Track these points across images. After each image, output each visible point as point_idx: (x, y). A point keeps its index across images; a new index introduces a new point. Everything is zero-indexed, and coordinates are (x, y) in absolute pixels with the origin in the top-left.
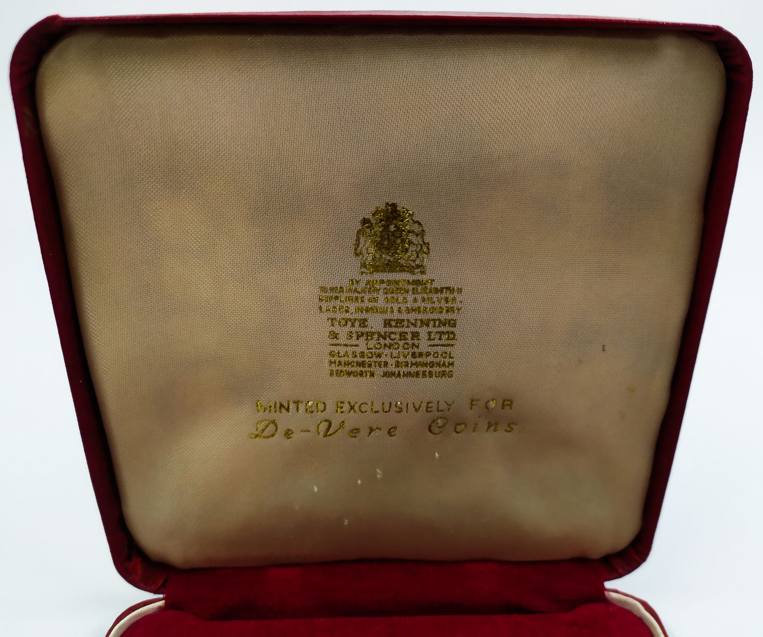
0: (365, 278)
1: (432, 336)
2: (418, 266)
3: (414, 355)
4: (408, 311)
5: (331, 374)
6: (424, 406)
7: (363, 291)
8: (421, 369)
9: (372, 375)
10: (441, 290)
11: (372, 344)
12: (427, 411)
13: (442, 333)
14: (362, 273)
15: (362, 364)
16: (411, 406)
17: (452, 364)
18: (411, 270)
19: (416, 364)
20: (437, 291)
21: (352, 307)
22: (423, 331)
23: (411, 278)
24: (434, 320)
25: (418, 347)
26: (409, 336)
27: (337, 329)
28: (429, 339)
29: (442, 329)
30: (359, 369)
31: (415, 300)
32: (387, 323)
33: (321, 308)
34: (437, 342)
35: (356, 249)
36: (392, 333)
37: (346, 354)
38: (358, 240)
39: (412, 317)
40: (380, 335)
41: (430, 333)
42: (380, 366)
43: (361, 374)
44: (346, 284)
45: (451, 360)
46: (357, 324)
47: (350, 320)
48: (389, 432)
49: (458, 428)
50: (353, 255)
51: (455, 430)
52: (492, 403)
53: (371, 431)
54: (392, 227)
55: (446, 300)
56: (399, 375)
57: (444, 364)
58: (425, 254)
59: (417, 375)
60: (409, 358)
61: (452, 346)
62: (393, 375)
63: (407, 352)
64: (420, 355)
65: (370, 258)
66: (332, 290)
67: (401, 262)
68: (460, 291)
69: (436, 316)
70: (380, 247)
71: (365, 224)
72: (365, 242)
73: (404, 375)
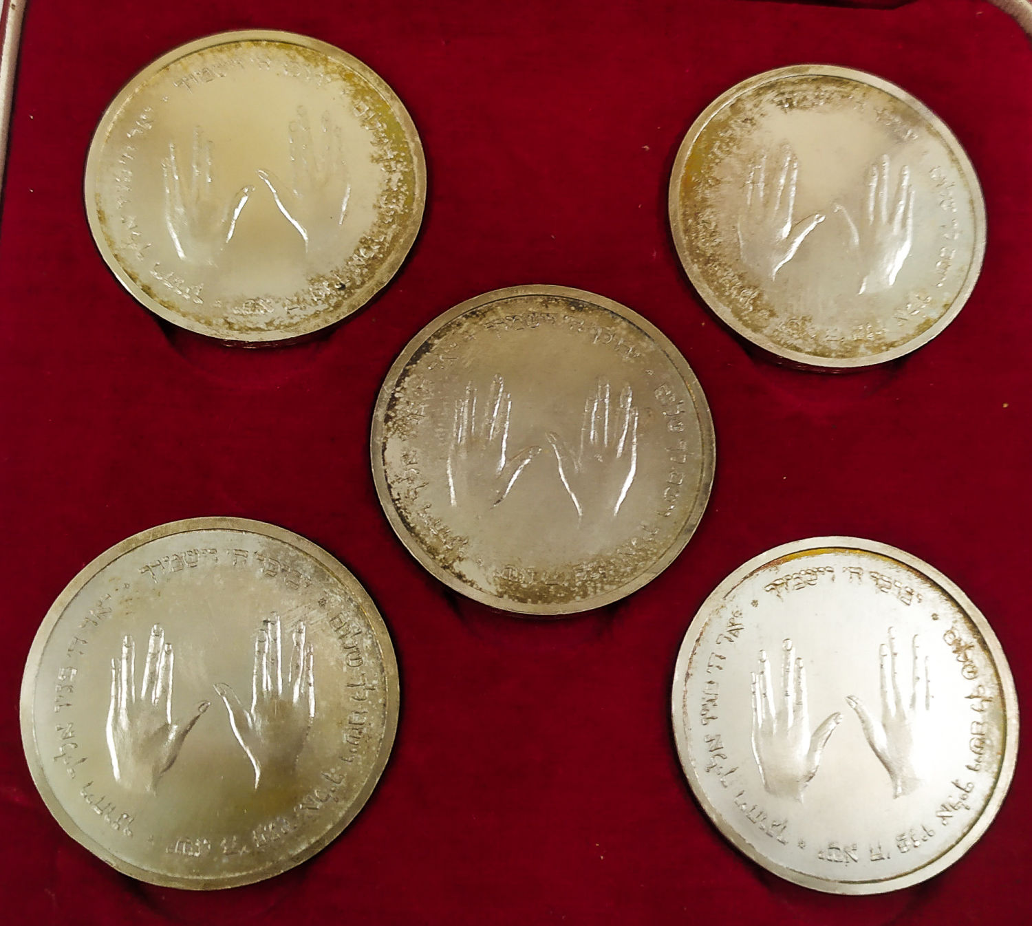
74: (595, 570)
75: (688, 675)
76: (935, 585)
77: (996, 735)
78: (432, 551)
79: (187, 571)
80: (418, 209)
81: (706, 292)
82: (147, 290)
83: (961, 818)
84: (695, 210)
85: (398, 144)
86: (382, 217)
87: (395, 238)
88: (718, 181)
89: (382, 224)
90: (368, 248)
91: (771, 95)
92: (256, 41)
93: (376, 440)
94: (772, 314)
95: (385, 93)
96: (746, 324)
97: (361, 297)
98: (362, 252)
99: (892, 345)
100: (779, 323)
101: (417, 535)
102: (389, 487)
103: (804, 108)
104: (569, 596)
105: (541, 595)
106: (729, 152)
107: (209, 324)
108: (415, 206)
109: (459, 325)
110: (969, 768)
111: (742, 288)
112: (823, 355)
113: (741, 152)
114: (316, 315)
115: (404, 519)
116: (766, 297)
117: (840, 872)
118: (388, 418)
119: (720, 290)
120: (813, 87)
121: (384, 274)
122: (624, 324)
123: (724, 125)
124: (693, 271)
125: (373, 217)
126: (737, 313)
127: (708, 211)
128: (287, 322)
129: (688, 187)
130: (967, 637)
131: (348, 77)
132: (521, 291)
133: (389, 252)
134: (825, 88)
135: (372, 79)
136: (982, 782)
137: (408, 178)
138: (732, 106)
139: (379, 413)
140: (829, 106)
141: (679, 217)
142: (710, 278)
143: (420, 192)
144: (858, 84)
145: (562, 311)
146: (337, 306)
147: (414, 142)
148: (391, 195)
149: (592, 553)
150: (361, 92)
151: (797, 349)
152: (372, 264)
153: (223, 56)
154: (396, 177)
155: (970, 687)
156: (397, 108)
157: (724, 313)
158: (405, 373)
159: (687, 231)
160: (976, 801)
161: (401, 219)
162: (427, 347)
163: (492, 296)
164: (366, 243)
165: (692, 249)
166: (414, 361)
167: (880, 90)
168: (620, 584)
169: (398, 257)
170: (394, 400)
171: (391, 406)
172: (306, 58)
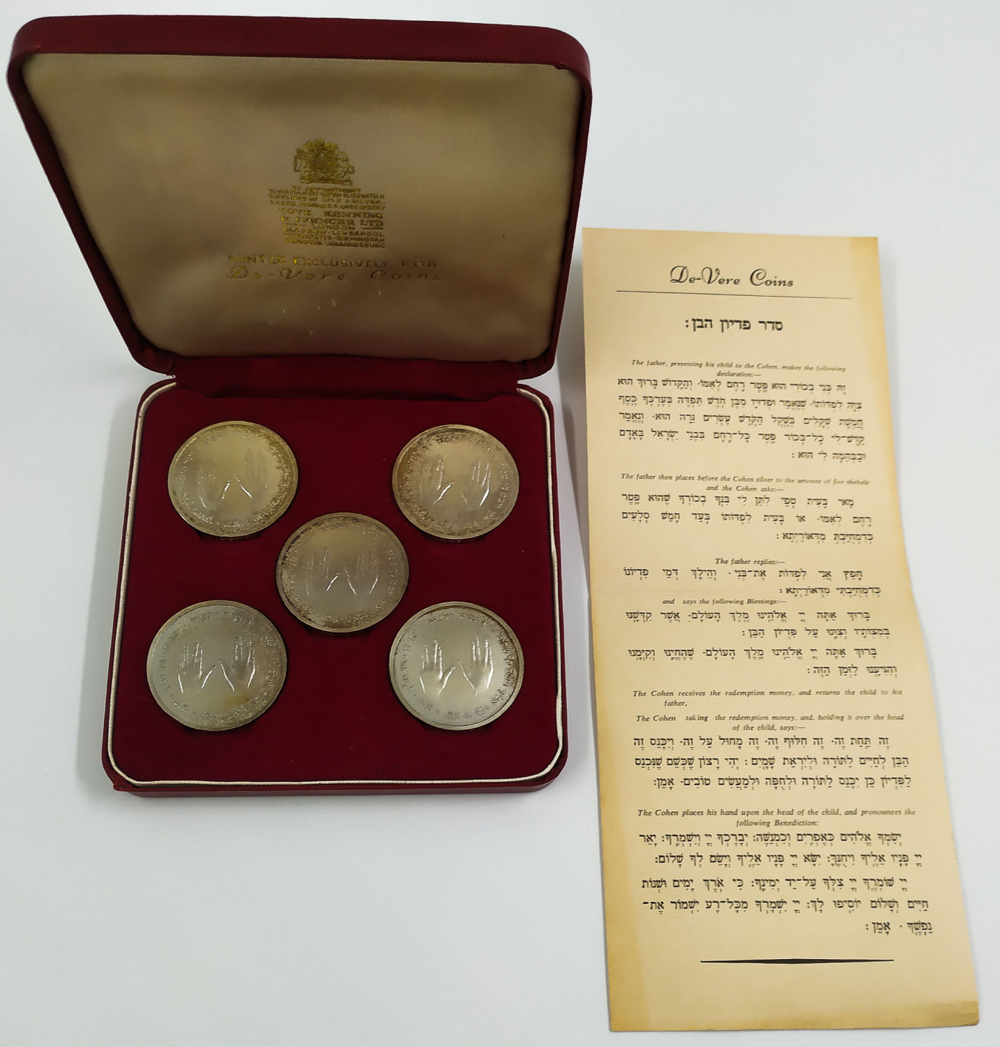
0: (305, 186)
1: (365, 223)
2: (347, 181)
3: (351, 233)
4: (341, 207)
5: (288, 241)
6: (364, 264)
7: (304, 193)
8: (359, 242)
9: (320, 244)
10: (368, 196)
11: (316, 225)
12: (367, 266)
13: (371, 222)
14: (303, 182)
16: (353, 263)
17: (383, 240)
18: (342, 183)
19: (354, 239)
20: (363, 196)
21: (297, 202)
22: (357, 220)
23: (342, 187)
24: (365, 214)
25: (354, 229)
26: (346, 222)
27: (286, 214)
28: (362, 224)
29: (373, 219)
30: (308, 239)
31: (348, 201)
32: (328, 214)
33: (272, 202)
34: (368, 226)
35: (295, 168)
36: (331, 220)
37: (297, 230)
38: (295, 161)
39: (347, 211)
40: (322, 220)
41: (362, 221)
42: (325, 239)
43: (311, 243)
44: (290, 189)
45: (382, 238)
46: (303, 213)
47: (297, 210)
48: (339, 278)
49: (395, 276)
50: (293, 171)
51: (393, 278)
52: (420, 264)
53: (324, 277)
54: (322, 155)
55: (372, 202)
56: (341, 245)
57: (376, 240)
58: (351, 173)
59: (356, 245)
60: (347, 235)
61: (382, 229)
62: (336, 244)
63: (345, 231)
64: (357, 234)
65: (307, 174)
66: (279, 192)
67: (333, 177)
68: (382, 197)
69: (366, 211)
70: (314, 168)
71: (300, 152)
72: (302, 163)
73: (346, 245)
74: (361, 616)
75: (396, 653)
76: (493, 619)
77: (515, 672)
78: (299, 611)
80: (295, 486)
81: (406, 513)
82: (192, 519)
83: (500, 702)
84: (402, 481)
85: (287, 462)
86: (281, 489)
87: (286, 497)
88: (412, 471)
89: (281, 492)
90: (276, 501)
91: (434, 437)
92: (232, 426)
93: (279, 571)
94: (432, 520)
95: (282, 443)
96: (422, 525)
97: (273, 519)
98: (273, 503)
99: (480, 530)
100: (435, 524)
101: (294, 605)
102: (283, 588)
103: (447, 441)
104: (351, 625)
105: (341, 626)
106: (416, 460)
107: (215, 531)
108: (293, 485)
109: (311, 529)
110: (504, 685)
111: (420, 511)
112: (452, 535)
113: (422, 459)
114: (256, 526)
115: (289, 600)
116: (430, 514)
118: (283, 563)
119: (412, 512)
120: (451, 433)
121: (282, 511)
122: (375, 526)
123: (415, 449)
124: (401, 505)
125: (277, 489)
126: (418, 520)
127: (407, 482)
128: (244, 529)
129: (400, 474)
130: (504, 638)
131: (268, 437)
132: (334, 515)
133: (283, 503)
134: (456, 433)
135: (277, 437)
136: (509, 690)
137: (291, 474)
138: (418, 442)
139: (280, 562)
140: (456, 441)
141: (396, 485)
142: (407, 507)
143: (295, 479)
144: (469, 432)
145: (350, 522)
146: (264, 523)
147: (293, 461)
148: (284, 481)
149: (360, 610)
150: (272, 443)
151: (442, 533)
152: (277, 507)
153: (220, 431)
154: (286, 474)
155: (505, 656)
156: (287, 448)
157: (413, 520)
158: (290, 547)
159: (399, 490)
160: (506, 696)
161: (288, 490)
162: (298, 537)
163: (323, 517)
164: (275, 499)
165: (401, 497)
166: (293, 542)
167: (478, 434)
168: (370, 621)
169: (287, 504)
170: (285, 557)
171: (284, 559)
172: (252, 431)
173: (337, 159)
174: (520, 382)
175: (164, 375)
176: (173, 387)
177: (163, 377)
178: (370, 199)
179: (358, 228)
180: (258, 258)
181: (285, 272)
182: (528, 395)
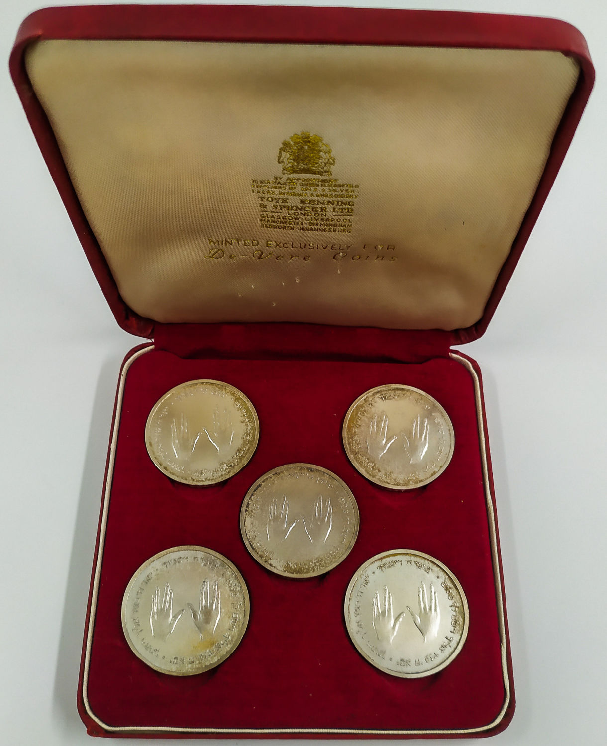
1: (336, 210)
2: (326, 172)
3: (322, 220)
4: (318, 196)
5: (262, 226)
6: (330, 247)
7: (285, 184)
9: (292, 229)
10: (343, 186)
11: (291, 212)
12: (332, 249)
13: (342, 209)
14: (284, 174)
15: (285, 223)
17: (351, 226)
18: (320, 173)
19: (324, 225)
20: (340, 186)
21: (277, 191)
22: (330, 208)
23: (321, 177)
25: (325, 216)
27: (265, 202)
28: (334, 212)
30: (282, 225)
31: (324, 190)
32: (302, 202)
33: (253, 191)
35: (278, 160)
37: (273, 217)
38: (280, 153)
40: (297, 208)
42: (297, 224)
43: (284, 228)
44: (272, 179)
45: (350, 224)
46: (280, 201)
48: (305, 259)
49: (355, 258)
50: (277, 162)
51: (353, 259)
52: (380, 247)
53: (292, 257)
54: (306, 147)
55: (347, 191)
56: (312, 229)
57: (345, 225)
58: (331, 164)
59: (325, 230)
60: (319, 221)
61: (351, 216)
62: (308, 229)
63: (317, 218)
64: (327, 220)
65: (290, 165)
66: (261, 182)
67: (313, 168)
68: (357, 186)
69: (339, 199)
70: (297, 159)
71: (286, 144)
72: (286, 155)
73: (315, 230)
74: (318, 562)
75: (350, 599)
76: (438, 566)
77: (461, 620)
78: (261, 556)
79: (177, 564)
80: (257, 438)
81: (356, 465)
82: (165, 468)
83: (448, 650)
84: (352, 436)
85: (250, 416)
86: (244, 441)
87: (249, 449)
88: (360, 426)
89: (244, 444)
90: (240, 452)
91: (378, 395)
92: (202, 384)
93: (242, 518)
94: (379, 471)
95: (245, 399)
96: (370, 475)
97: (237, 469)
98: (238, 454)
99: (422, 481)
100: (381, 475)
101: (256, 551)
102: (247, 534)
103: (390, 399)
104: (308, 572)
105: (299, 571)
106: (364, 416)
107: (186, 479)
108: (255, 438)
109: (271, 478)
110: (451, 632)
111: (369, 462)
112: (397, 485)
113: (368, 415)
114: (222, 476)
115: (251, 545)
116: (377, 465)
117: (406, 669)
118: (246, 511)
119: (361, 463)
120: (393, 392)
121: (245, 462)
122: (328, 476)
123: (362, 406)
124: (351, 457)
125: (241, 442)
126: (367, 471)
127: (357, 436)
128: (212, 478)
129: (349, 428)
130: (449, 584)
131: (233, 394)
132: (292, 465)
133: (246, 454)
134: (397, 392)
135: (241, 394)
136: (456, 637)
137: (253, 428)
138: (365, 400)
139: (243, 509)
140: (398, 399)
141: (346, 439)
142: (357, 459)
143: (257, 433)
144: (408, 391)
145: (306, 472)
146: (229, 473)
147: (255, 416)
148: (248, 434)
149: (316, 556)
150: (237, 399)
151: (388, 484)
152: (241, 458)
153: (192, 389)
154: (249, 428)
155: (451, 603)
156: (250, 404)
157: (362, 471)
158: (252, 495)
159: (349, 443)
160: (454, 644)
161: (251, 442)
162: (260, 486)
163: (282, 467)
164: (239, 450)
165: (351, 449)
166: (255, 491)
167: (416, 393)
168: (327, 567)
169: (250, 455)
170: (248, 505)
171: (247, 506)
172: (219, 388)
173: (320, 151)
174: (452, 347)
175: (145, 339)
176: (152, 350)
177: (144, 340)
178: (345, 188)
179: (330, 214)
180: (234, 241)
181: (257, 253)
182: (458, 359)
